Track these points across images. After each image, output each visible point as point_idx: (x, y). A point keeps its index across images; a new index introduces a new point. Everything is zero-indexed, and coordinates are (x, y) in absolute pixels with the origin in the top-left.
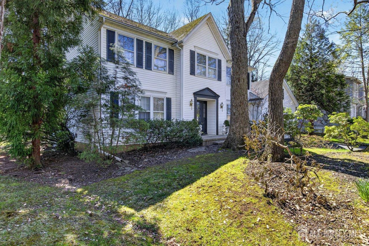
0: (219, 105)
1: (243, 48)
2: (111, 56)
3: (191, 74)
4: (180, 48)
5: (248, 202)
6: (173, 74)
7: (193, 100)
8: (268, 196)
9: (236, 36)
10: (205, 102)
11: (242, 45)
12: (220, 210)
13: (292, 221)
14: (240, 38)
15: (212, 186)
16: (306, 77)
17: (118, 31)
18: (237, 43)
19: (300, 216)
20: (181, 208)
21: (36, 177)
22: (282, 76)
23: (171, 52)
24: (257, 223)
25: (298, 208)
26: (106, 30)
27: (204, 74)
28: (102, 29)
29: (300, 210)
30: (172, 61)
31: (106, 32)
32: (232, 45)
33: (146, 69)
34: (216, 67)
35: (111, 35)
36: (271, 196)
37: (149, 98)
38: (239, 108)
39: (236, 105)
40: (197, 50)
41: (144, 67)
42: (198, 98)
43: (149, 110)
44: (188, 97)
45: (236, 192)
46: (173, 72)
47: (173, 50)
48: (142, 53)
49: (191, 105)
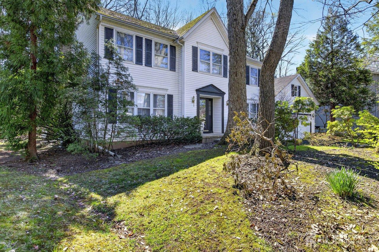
0: (224, 102)
1: (241, 41)
2: (109, 53)
3: (193, 70)
4: (182, 45)
5: (214, 193)
6: (175, 71)
7: (196, 97)
8: (237, 187)
9: (233, 29)
10: (211, 100)
11: (239, 37)
12: (183, 199)
13: (250, 210)
14: (237, 30)
15: (186, 178)
16: (326, 73)
17: (116, 29)
18: (235, 36)
19: (260, 206)
20: (145, 196)
21: (28, 168)
22: (273, 67)
23: (173, 48)
24: (213, 210)
25: (261, 198)
26: (104, 28)
27: (209, 70)
28: (100, 26)
29: (262, 201)
30: (174, 58)
31: (104, 30)
32: (230, 38)
33: (145, 65)
34: (221, 64)
35: (109, 33)
36: (240, 187)
37: (150, 94)
38: (236, 103)
39: (233, 100)
40: (200, 46)
41: (144, 64)
42: (201, 95)
43: (149, 106)
44: (190, 94)
45: (207, 184)
46: (175, 68)
47: (175, 47)
48: (141, 50)
49: (193, 102)
